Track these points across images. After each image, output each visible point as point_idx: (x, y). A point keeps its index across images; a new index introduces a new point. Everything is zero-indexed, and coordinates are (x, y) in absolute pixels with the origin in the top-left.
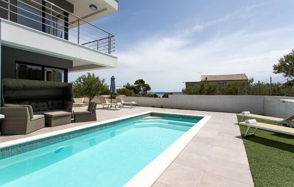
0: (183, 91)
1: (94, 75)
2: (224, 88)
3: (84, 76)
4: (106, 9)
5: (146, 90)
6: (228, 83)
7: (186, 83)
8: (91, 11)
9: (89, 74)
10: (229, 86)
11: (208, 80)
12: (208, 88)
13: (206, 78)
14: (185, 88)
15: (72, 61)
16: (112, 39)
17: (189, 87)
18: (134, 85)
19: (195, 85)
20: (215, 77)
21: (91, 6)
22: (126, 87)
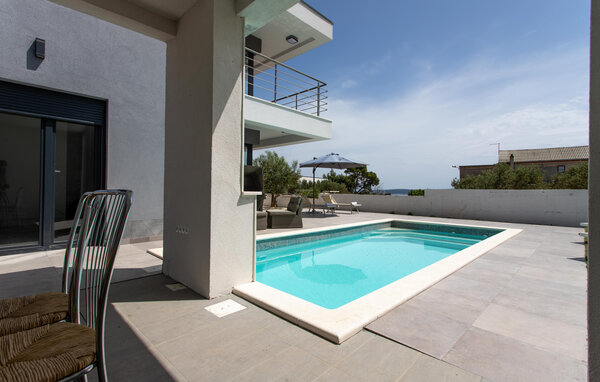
0: (454, 184)
1: (276, 155)
2: (560, 177)
3: (262, 156)
4: (312, 39)
5: (370, 184)
6: (569, 167)
7: (461, 167)
8: (288, 45)
9: (269, 153)
10: (572, 172)
11: (515, 160)
12: (514, 178)
13: (512, 156)
14: (458, 178)
15: (259, 132)
16: (322, 90)
17: (469, 177)
18: (344, 174)
19: (483, 172)
20: (534, 152)
21: (288, 38)
22: (329, 177)
